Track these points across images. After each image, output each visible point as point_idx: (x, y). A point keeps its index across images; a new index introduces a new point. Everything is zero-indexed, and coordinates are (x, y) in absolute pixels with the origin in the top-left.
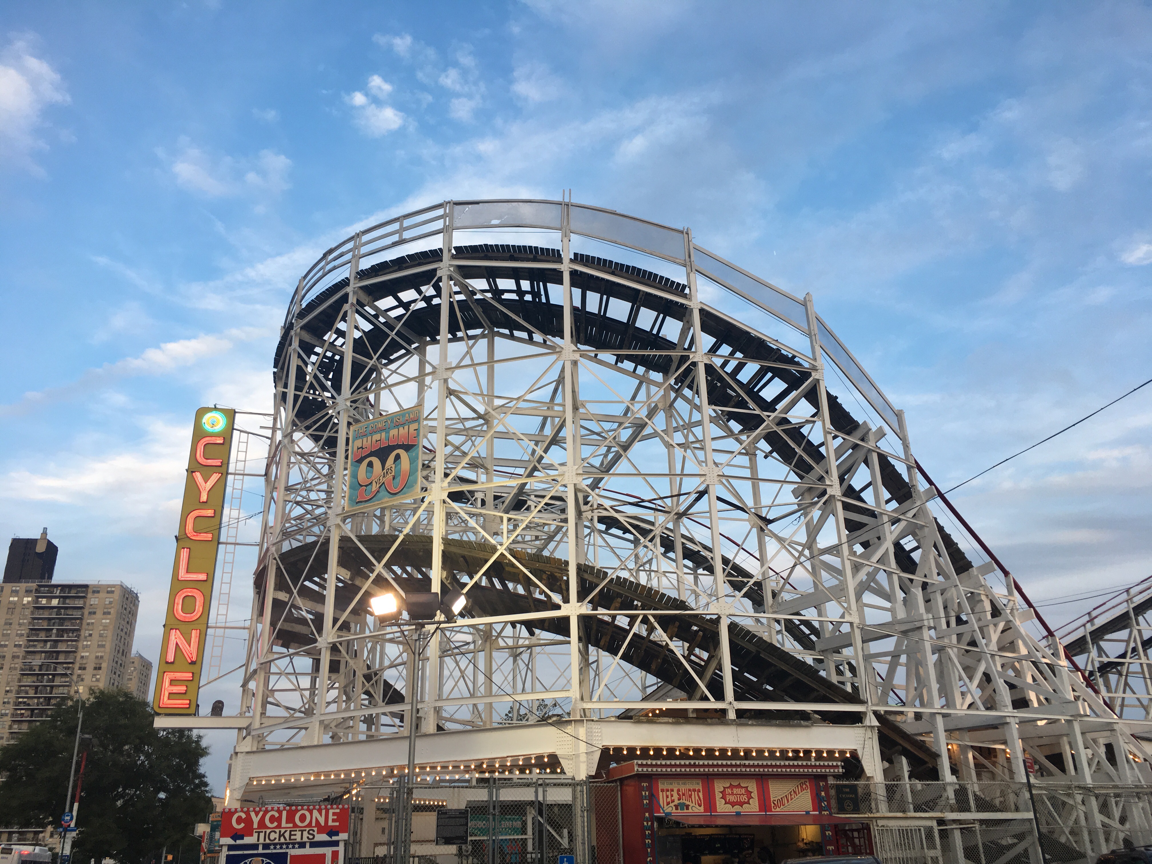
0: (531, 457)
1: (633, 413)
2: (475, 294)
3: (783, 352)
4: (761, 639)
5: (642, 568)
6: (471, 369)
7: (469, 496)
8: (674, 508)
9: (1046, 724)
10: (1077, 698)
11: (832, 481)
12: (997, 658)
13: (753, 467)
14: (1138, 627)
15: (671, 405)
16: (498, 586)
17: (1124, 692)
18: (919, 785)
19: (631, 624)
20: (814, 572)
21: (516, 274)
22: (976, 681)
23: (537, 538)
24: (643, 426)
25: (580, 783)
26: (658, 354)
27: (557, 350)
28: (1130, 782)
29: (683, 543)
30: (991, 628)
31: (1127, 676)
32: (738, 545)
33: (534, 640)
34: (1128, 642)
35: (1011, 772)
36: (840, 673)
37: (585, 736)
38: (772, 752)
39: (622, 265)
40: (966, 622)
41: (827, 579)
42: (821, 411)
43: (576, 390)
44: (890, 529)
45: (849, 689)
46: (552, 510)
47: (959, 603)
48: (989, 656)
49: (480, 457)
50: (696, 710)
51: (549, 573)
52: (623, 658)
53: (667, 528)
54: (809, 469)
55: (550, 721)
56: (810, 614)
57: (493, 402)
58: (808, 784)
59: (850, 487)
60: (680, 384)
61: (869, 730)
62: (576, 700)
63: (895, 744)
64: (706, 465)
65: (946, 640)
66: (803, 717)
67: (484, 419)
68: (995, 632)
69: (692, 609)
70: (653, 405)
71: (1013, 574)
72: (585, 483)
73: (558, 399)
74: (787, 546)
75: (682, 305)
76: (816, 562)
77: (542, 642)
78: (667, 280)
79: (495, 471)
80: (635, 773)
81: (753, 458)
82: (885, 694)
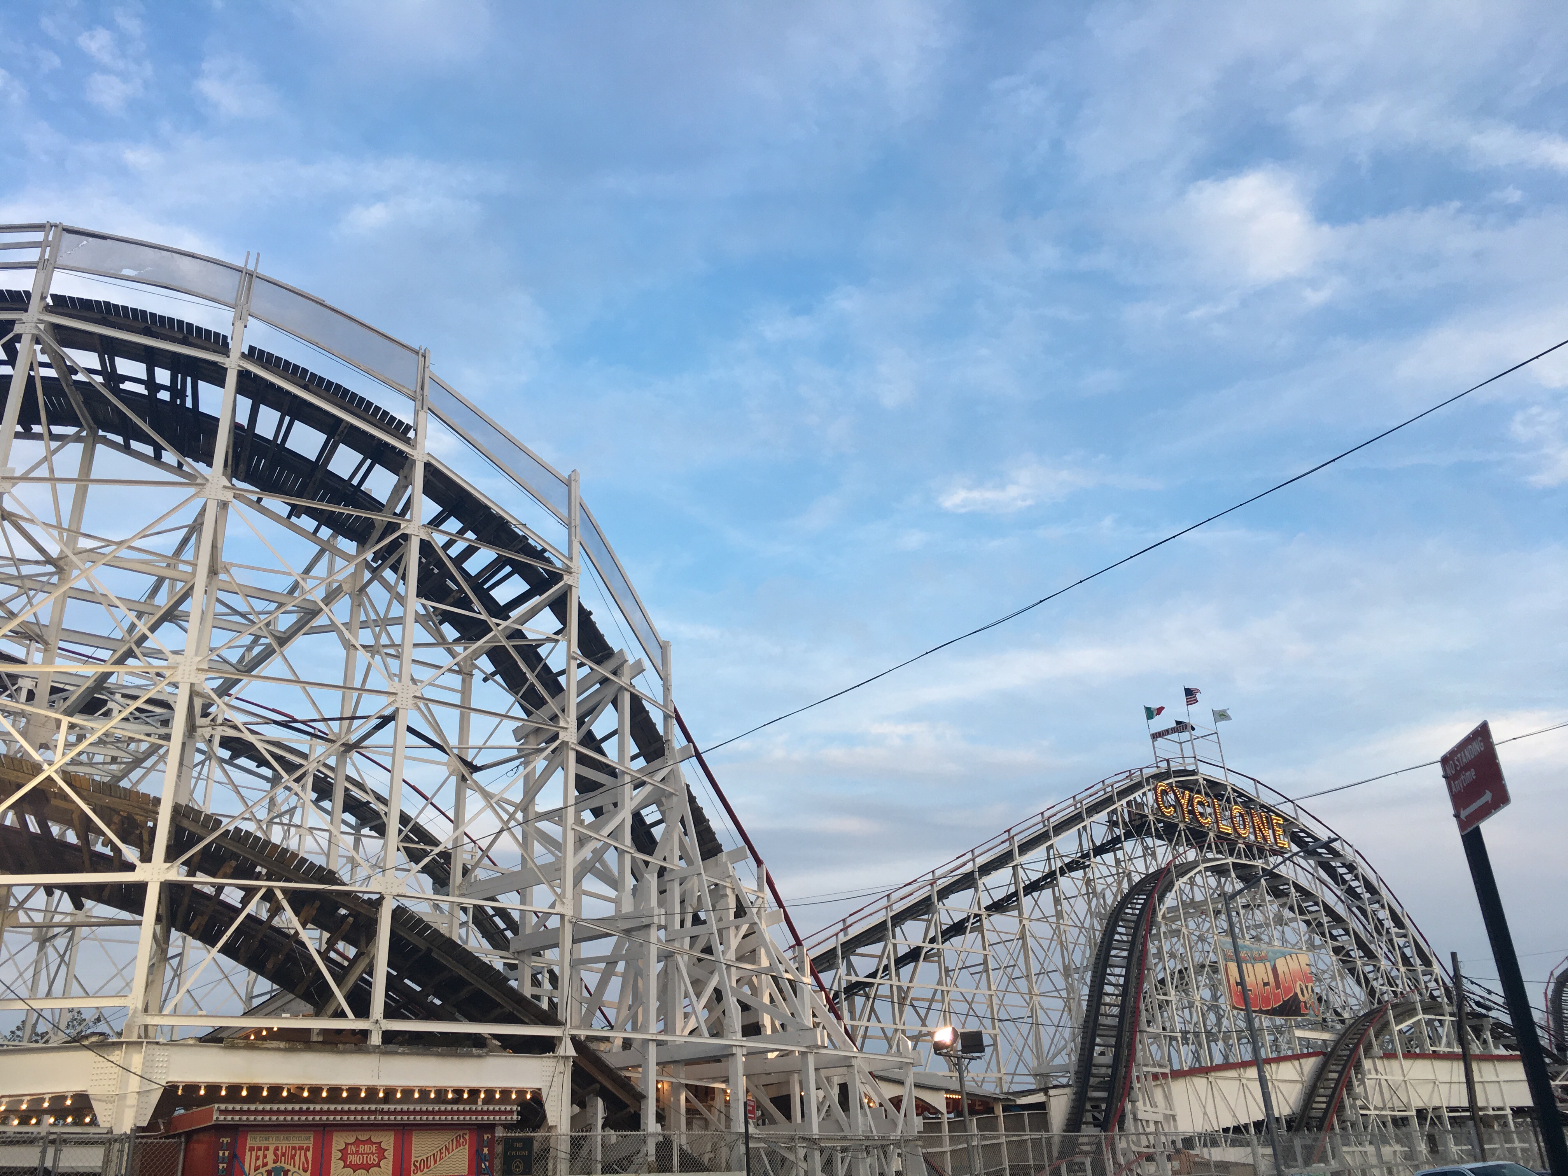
0: (127, 635)
1: (303, 592)
2: (76, 373)
3: (530, 541)
4: (436, 931)
5: (277, 820)
6: (48, 485)
7: (9, 684)
8: (343, 736)
9: (777, 1056)
10: (816, 1025)
11: (568, 722)
12: (733, 969)
13: (466, 692)
14: (893, 941)
15: (363, 589)
16: (33, 827)
17: (869, 1020)
18: (613, 1136)
19: (245, 901)
20: (525, 844)
21: (151, 358)
22: (704, 1000)
23: (114, 760)
24: (315, 612)
25: (121, 1139)
26: (355, 514)
27: (199, 481)
28: (860, 1133)
29: (346, 789)
30: (732, 931)
31: (874, 999)
32: (426, 798)
33: (80, 916)
34: (880, 958)
35: (728, 1118)
36: (536, 983)
37: (140, 1067)
38: (424, 1092)
39: (321, 379)
40: (704, 922)
41: (540, 853)
42: (568, 628)
43: (219, 546)
44: (631, 794)
45: (545, 1005)
46: (147, 719)
47: (699, 896)
48: (724, 967)
49: (38, 623)
50: (324, 1032)
51: (125, 815)
52: (222, 950)
53: (326, 765)
54: (540, 703)
55: (86, 1043)
56: (509, 901)
57: (75, 541)
58: (467, 1137)
59: (590, 734)
60: (380, 562)
61: (561, 1062)
62: (135, 1011)
63: (593, 1080)
64: (400, 681)
65: (677, 944)
66: (478, 1041)
67: (55, 566)
68: (736, 936)
69: (344, 884)
70: (335, 585)
71: (767, 865)
72: (209, 686)
73: (188, 554)
74: (494, 805)
75: (401, 452)
76: (530, 830)
77: (93, 920)
78: (385, 413)
79: (60, 648)
80: (213, 1123)
81: (468, 680)
82: (590, 1013)
